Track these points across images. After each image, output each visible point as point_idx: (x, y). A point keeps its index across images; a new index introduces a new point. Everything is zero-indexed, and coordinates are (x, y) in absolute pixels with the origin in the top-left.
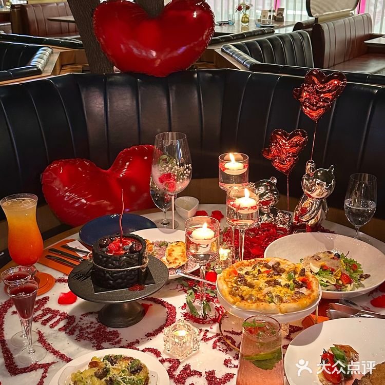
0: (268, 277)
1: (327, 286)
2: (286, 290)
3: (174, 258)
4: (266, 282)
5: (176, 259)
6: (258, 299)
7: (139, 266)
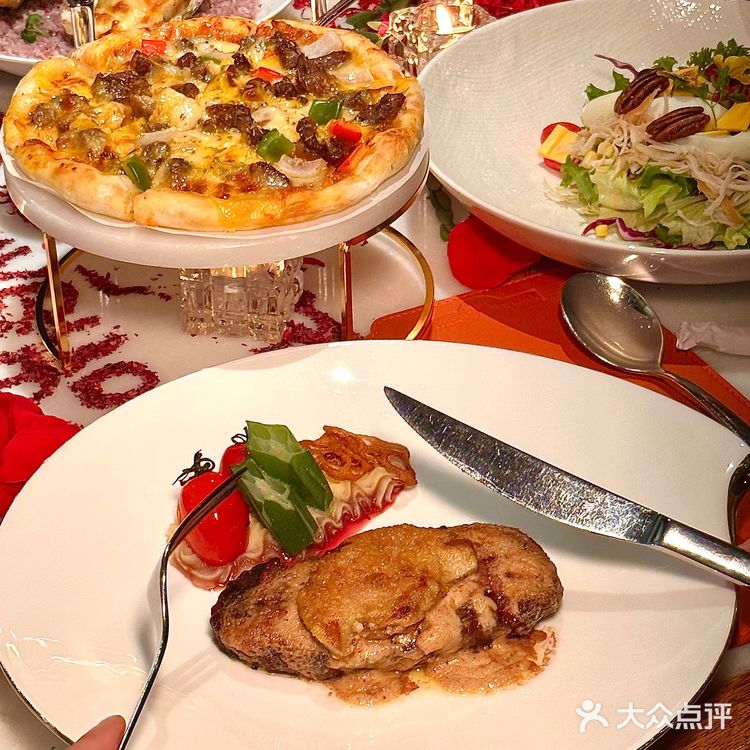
2: (237, 152)
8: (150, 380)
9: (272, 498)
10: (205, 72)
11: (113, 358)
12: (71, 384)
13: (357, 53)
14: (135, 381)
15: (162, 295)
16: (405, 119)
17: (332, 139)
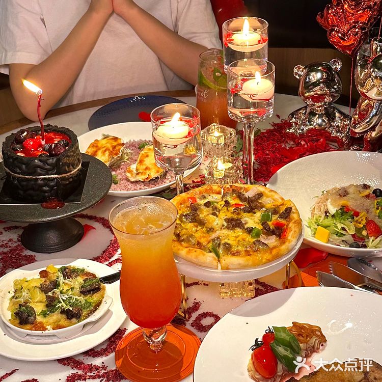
0: (233, 213)
1: (342, 235)
2: (244, 237)
3: (144, 167)
4: (225, 220)
5: (147, 168)
6: (199, 243)
7: (56, 176)
8: (217, 318)
9: (285, 354)
10: (216, 208)
11: (200, 311)
12: (190, 324)
13: (265, 193)
14: (212, 320)
15: (204, 284)
16: (295, 216)
17: (275, 227)
